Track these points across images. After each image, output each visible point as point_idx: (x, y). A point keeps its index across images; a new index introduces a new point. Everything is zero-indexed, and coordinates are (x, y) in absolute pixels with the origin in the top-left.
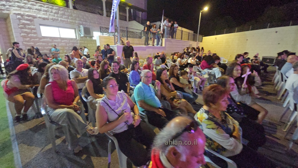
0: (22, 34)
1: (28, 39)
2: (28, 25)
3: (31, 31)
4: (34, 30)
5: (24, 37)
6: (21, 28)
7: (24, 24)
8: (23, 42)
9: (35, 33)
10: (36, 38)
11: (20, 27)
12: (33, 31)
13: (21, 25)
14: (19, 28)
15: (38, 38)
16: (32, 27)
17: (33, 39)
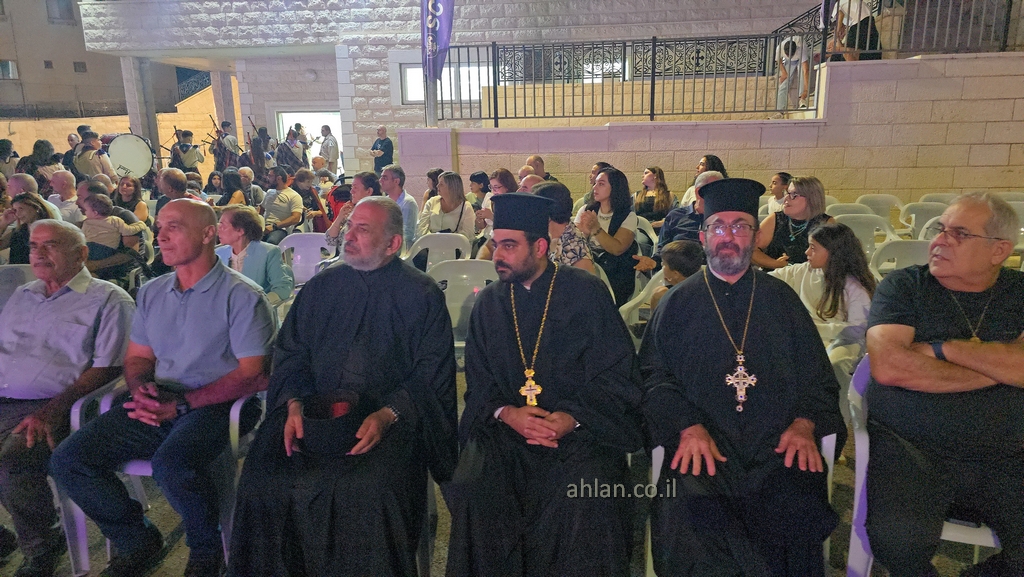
0: (356, 100)
1: (368, 112)
2: (373, 70)
3: (378, 87)
4: (385, 84)
5: (359, 108)
6: (356, 82)
7: (364, 70)
8: (354, 122)
9: (386, 94)
10: (386, 110)
11: (353, 78)
12: (381, 87)
13: (356, 74)
14: (351, 82)
15: (391, 108)
16: (381, 74)
17: (378, 113)
